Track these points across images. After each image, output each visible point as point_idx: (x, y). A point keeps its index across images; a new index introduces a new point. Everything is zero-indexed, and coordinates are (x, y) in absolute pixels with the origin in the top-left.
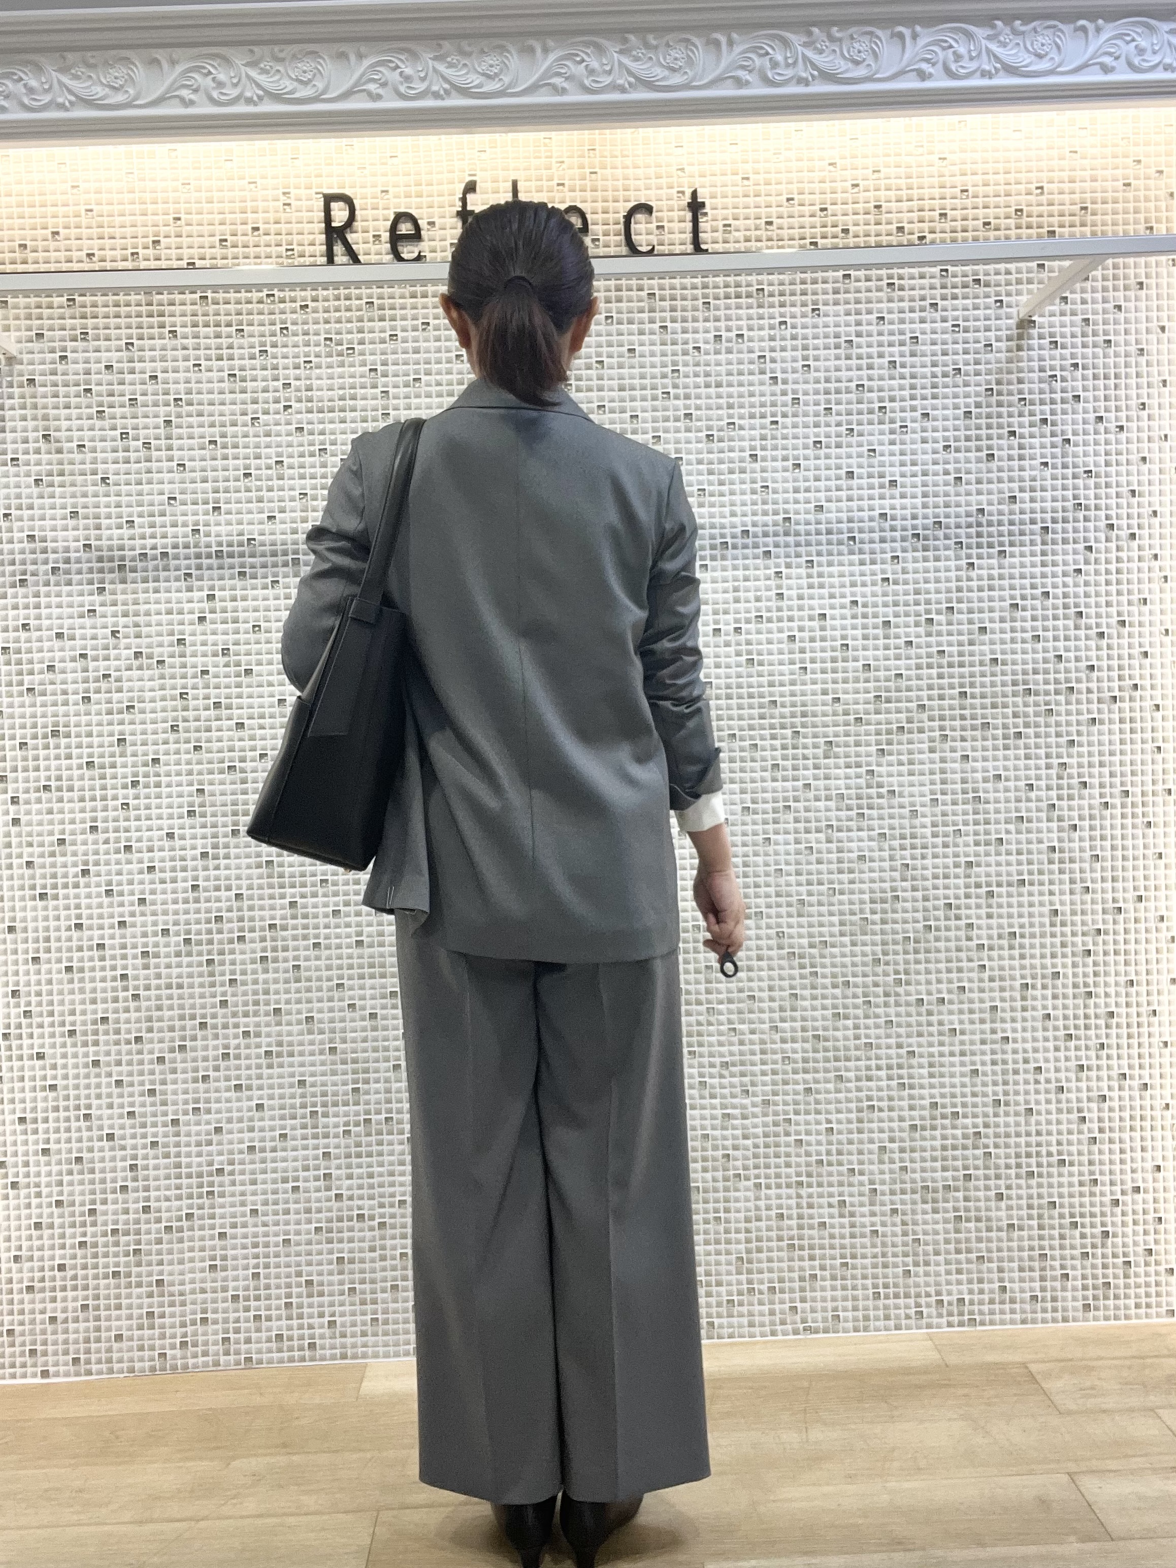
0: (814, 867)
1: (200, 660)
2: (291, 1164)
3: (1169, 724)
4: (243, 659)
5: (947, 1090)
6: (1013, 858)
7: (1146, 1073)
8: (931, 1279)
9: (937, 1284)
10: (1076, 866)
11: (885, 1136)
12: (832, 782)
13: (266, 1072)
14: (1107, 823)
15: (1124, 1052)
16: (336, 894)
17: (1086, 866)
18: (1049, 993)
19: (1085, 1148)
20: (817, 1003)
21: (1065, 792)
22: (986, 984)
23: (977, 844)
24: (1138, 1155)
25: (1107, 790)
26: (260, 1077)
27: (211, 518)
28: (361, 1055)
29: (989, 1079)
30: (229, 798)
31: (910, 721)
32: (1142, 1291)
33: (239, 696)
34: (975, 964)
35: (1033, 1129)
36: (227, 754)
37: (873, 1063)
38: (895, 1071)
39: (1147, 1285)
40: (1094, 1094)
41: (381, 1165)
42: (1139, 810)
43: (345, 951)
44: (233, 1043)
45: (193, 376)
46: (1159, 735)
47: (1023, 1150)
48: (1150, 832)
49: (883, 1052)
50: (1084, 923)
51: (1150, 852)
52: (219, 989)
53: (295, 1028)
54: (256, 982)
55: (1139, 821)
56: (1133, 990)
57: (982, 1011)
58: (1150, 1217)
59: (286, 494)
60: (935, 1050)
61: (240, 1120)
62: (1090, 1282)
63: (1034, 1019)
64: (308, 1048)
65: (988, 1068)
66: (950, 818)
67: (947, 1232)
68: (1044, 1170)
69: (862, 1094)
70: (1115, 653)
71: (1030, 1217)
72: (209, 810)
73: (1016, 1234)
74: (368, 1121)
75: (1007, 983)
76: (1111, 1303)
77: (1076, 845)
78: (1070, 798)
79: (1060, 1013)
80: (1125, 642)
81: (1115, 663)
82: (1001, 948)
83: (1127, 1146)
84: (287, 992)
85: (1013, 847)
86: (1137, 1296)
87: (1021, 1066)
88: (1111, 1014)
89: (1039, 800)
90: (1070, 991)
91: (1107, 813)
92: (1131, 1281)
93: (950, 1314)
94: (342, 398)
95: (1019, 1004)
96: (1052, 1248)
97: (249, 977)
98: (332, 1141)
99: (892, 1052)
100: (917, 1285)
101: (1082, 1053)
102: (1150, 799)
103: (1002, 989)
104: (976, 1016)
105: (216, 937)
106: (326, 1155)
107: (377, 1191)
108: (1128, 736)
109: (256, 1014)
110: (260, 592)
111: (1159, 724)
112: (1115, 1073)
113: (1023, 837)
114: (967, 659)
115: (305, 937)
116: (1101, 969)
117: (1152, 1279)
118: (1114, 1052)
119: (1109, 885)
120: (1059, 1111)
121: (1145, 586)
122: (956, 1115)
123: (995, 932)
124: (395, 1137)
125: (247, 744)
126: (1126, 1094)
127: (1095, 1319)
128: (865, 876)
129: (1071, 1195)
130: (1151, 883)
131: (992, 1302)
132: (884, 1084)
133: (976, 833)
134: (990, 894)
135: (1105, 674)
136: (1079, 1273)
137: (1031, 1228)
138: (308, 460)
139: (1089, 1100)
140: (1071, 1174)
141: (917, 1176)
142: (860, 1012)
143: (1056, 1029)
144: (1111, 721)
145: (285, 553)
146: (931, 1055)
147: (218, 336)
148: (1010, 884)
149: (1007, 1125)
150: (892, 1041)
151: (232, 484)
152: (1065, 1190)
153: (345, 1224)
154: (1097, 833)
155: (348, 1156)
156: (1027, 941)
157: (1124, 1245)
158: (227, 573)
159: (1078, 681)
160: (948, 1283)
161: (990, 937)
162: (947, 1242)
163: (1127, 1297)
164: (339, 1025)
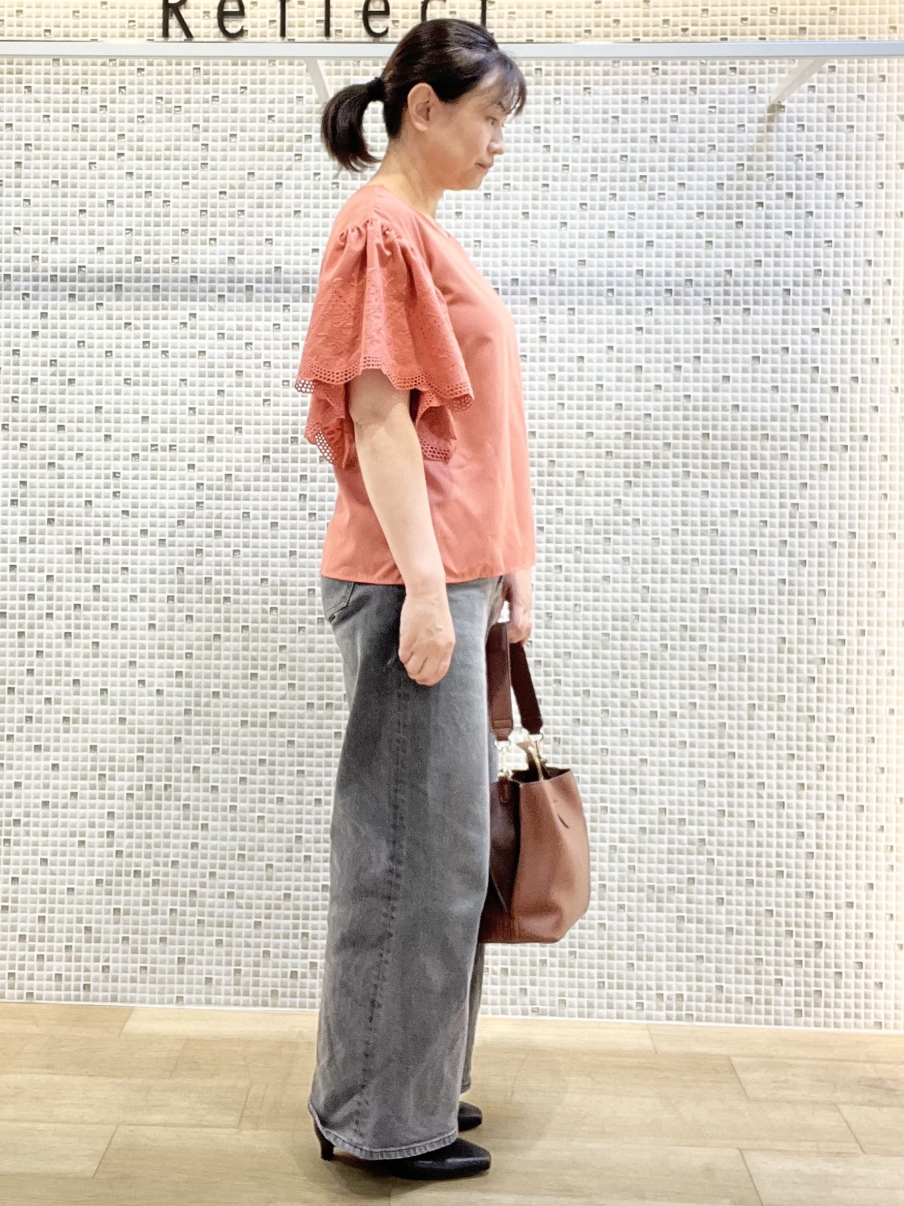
0: (562, 585)
1: (30, 369)
2: (79, 821)
3: (896, 474)
4: (68, 369)
5: (675, 798)
6: (746, 588)
7: (863, 795)
8: (653, 974)
9: (659, 979)
10: (804, 599)
11: (616, 836)
12: (582, 509)
13: (63, 736)
14: (835, 561)
15: (843, 774)
16: (134, 581)
17: (814, 599)
18: (774, 714)
19: (802, 862)
20: (559, 708)
21: (796, 530)
22: (716, 703)
23: (713, 572)
24: (853, 872)
25: (836, 531)
26: (57, 740)
27: (50, 247)
28: (147, 727)
29: (715, 790)
30: (47, 491)
31: (656, 457)
32: (851, 1002)
33: (62, 402)
34: (706, 683)
35: (754, 840)
36: (48, 452)
37: (608, 768)
38: (628, 777)
39: (857, 996)
40: (814, 812)
41: (158, 827)
42: (865, 551)
43: (139, 633)
44: (36, 707)
45: (43, 125)
46: (887, 483)
47: (744, 859)
48: (875, 571)
49: (617, 758)
50: (809, 652)
51: (874, 590)
52: (27, 659)
53: (91, 699)
54: (59, 655)
55: (865, 561)
56: (853, 717)
57: (711, 726)
58: (863, 931)
59: (114, 229)
60: (666, 759)
61: (37, 777)
62: (802, 989)
63: (759, 738)
64: (100, 717)
65: (715, 780)
66: (689, 548)
67: (669, 930)
68: (763, 880)
69: (597, 796)
70: (848, 406)
71: (748, 923)
72: (29, 500)
73: (734, 938)
74: (149, 787)
75: (735, 703)
76: (821, 1010)
77: (805, 579)
78: (801, 536)
79: (784, 734)
80: (857, 396)
81: (848, 415)
82: (731, 669)
83: (842, 863)
84: (86, 665)
85: (747, 578)
86: (847, 1006)
87: (745, 781)
88: (832, 738)
89: (772, 535)
90: (794, 714)
91: (836, 551)
92: (842, 991)
93: (669, 1008)
94: (168, 149)
95: (745, 723)
96: (768, 954)
97: (54, 650)
98: (116, 802)
99: (627, 759)
100: (639, 978)
101: (804, 773)
102: (876, 541)
103: (730, 708)
104: (706, 731)
105: (28, 612)
106: (111, 815)
107: (153, 850)
108: (857, 482)
109: (57, 683)
110: (86, 313)
111: (887, 473)
112: (834, 794)
113: (756, 569)
114: (710, 404)
115: (105, 618)
116: (824, 695)
117: (862, 991)
118: (833, 774)
119: (834, 618)
120: (780, 825)
121: (878, 347)
122: (682, 821)
123: (726, 655)
124: (172, 803)
125: (66, 444)
126: (843, 814)
127: (806, 1024)
128: (609, 595)
129: (788, 905)
130: (874, 619)
131: (709, 1000)
132: (617, 787)
133: (713, 563)
134: (723, 620)
135: (837, 425)
136: (792, 979)
137: (748, 933)
138: (135, 200)
139: (809, 817)
140: (788, 885)
141: (644, 876)
142: (598, 720)
143: (780, 748)
144: (842, 468)
145: (110, 280)
146: (662, 764)
147: (66, 92)
148: (741, 611)
149: (730, 834)
150: (627, 749)
151: (69, 218)
152: (782, 900)
153: (123, 878)
154: (825, 570)
155: (130, 817)
156: (755, 665)
157: (837, 956)
158: (59, 294)
159: (813, 429)
160: (669, 979)
161: (721, 659)
162: (669, 940)
163: (837, 1006)
164: (128, 698)
